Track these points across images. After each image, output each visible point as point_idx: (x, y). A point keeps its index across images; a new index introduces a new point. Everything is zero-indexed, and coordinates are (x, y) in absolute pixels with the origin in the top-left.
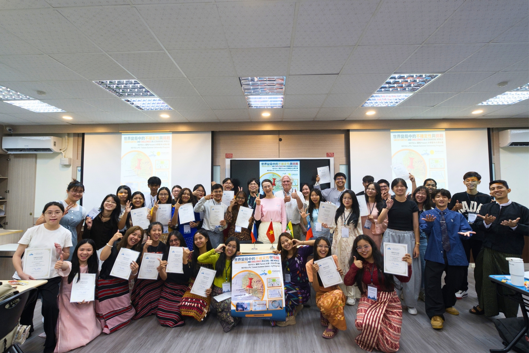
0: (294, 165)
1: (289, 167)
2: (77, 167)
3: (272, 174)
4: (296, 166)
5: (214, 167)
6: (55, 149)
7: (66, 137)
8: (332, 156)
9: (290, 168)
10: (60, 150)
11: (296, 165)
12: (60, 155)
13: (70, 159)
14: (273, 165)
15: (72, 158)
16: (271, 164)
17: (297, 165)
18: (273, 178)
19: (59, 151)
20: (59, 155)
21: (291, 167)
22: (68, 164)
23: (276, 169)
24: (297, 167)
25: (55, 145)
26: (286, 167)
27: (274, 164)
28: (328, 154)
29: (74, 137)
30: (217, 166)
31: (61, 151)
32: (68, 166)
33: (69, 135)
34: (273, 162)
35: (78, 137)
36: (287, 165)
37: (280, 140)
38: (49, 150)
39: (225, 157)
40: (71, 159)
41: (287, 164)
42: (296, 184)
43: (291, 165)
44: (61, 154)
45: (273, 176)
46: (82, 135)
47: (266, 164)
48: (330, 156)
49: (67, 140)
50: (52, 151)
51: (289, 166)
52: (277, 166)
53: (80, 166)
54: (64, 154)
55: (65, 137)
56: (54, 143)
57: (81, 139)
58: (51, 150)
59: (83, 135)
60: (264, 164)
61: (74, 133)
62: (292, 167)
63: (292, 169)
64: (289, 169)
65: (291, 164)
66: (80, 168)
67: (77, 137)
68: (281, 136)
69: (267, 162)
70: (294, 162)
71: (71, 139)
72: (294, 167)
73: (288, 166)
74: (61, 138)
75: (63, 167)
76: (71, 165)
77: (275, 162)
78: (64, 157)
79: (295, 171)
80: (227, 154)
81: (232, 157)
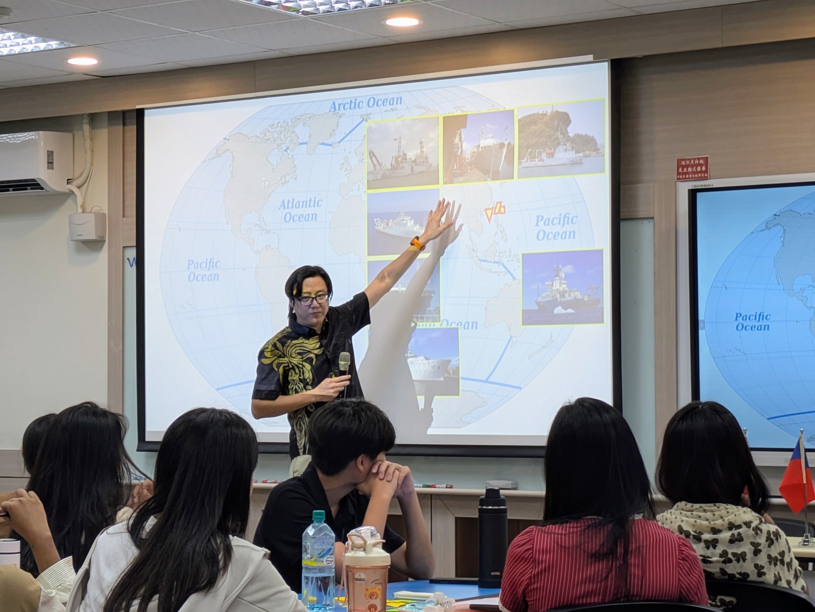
2: (124, 247)
5: (624, 226)
6: (50, 179)
7: (86, 127)
10: (69, 181)
12: (69, 202)
13: (100, 217)
15: (106, 212)
19: (66, 188)
20: (65, 201)
22: (93, 237)
25: (50, 164)
29: (109, 125)
31: (69, 186)
32: (93, 245)
33: (93, 118)
35: (124, 124)
38: (33, 184)
39: (675, 176)
40: (104, 215)
44: (72, 196)
46: (135, 115)
49: (88, 142)
50: (42, 189)
53: (135, 244)
54: (80, 200)
55: (82, 128)
56: (48, 155)
57: (132, 130)
58: (38, 184)
59: (140, 114)
61: (109, 113)
66: (132, 254)
67: (122, 126)
71: (103, 134)
74: (69, 135)
75: (78, 250)
76: (105, 241)
78: (80, 210)
80: (684, 162)
81: (706, 175)
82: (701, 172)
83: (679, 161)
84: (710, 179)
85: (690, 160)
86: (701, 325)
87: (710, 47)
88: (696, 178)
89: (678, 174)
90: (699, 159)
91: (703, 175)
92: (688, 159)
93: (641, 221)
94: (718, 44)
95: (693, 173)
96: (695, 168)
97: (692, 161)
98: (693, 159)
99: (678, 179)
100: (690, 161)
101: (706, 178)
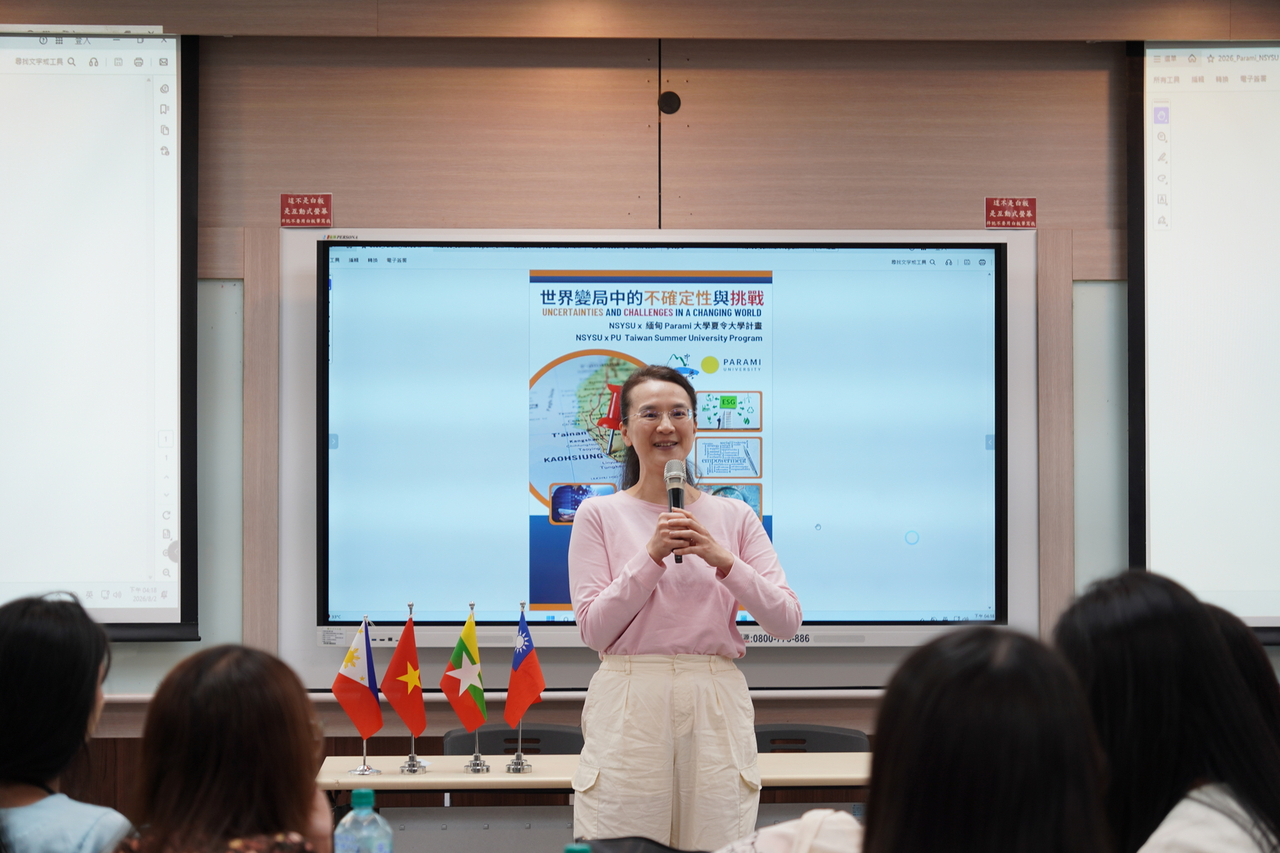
0: (740, 307)
1: (711, 319)
3: (605, 359)
4: (749, 313)
5: (203, 289)
8: (1020, 219)
9: (715, 325)
11: (749, 306)
14: (612, 305)
16: (600, 298)
17: (755, 307)
18: (610, 387)
21: (720, 319)
23: (629, 326)
24: (753, 320)
26: (693, 320)
27: (617, 297)
28: (997, 209)
30: (219, 284)
34: (610, 288)
36: (695, 304)
37: (669, 103)
39: (278, 219)
41: (694, 299)
42: (747, 421)
43: (721, 306)
45: (611, 374)
47: (566, 295)
48: (1007, 219)
51: (712, 313)
52: (637, 313)
60: (557, 297)
62: (727, 320)
63: (726, 333)
64: (710, 332)
65: (721, 298)
68: (674, 81)
69: (573, 287)
70: (737, 287)
72: (741, 319)
73: (700, 313)
77: (625, 288)
79: (746, 339)
80: (292, 199)
81: (328, 221)
82: (321, 216)
83: (285, 198)
84: (333, 227)
85: (302, 197)
86: (332, 442)
87: (358, 34)
88: (313, 224)
89: (283, 216)
90: (316, 197)
91: (323, 221)
92: (298, 196)
93: (221, 283)
94: (371, 32)
95: (306, 217)
96: (310, 209)
97: (306, 199)
98: (306, 196)
99: (283, 224)
100: (302, 200)
101: (327, 226)
